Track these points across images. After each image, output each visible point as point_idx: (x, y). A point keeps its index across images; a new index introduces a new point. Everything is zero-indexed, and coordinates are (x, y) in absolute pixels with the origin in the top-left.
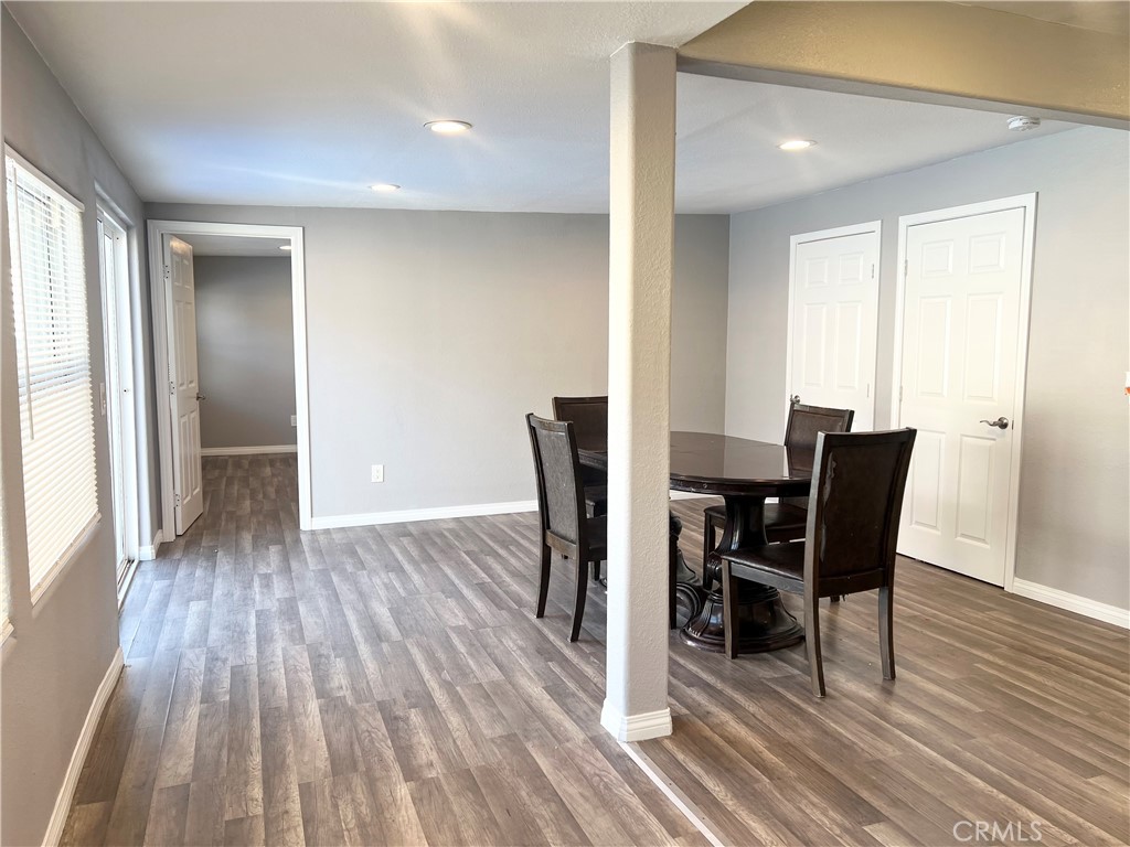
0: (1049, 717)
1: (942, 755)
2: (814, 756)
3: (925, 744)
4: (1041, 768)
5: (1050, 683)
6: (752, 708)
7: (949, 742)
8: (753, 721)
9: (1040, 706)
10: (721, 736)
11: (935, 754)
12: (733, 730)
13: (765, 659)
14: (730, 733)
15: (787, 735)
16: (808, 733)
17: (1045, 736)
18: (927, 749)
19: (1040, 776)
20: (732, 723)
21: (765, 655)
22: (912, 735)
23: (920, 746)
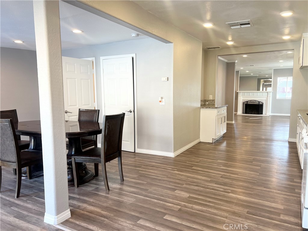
0: (160, 180)
1: (144, 197)
2: (115, 208)
3: (139, 195)
4: (165, 192)
5: (156, 172)
6: (92, 200)
7: (144, 193)
8: (93, 204)
9: (157, 178)
10: (87, 212)
11: (143, 197)
12: (90, 209)
13: (87, 185)
14: (89, 210)
15: (105, 205)
16: (110, 202)
17: (162, 185)
18: (140, 196)
19: (166, 194)
20: (88, 206)
21: (86, 184)
22: (135, 194)
23: (138, 196)
